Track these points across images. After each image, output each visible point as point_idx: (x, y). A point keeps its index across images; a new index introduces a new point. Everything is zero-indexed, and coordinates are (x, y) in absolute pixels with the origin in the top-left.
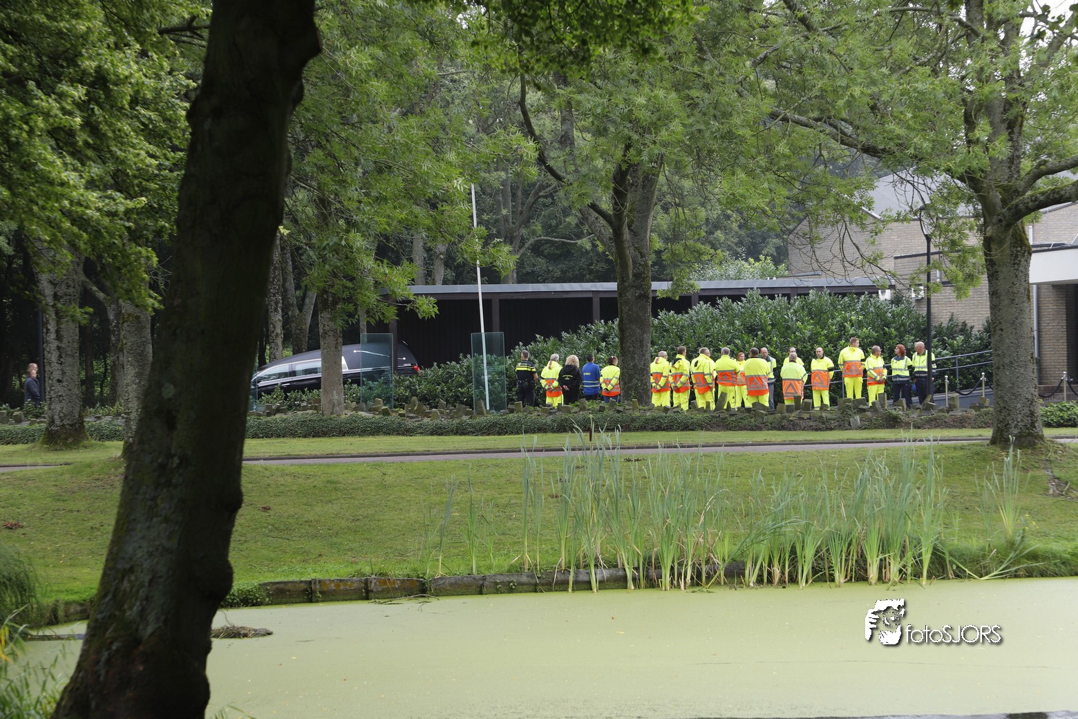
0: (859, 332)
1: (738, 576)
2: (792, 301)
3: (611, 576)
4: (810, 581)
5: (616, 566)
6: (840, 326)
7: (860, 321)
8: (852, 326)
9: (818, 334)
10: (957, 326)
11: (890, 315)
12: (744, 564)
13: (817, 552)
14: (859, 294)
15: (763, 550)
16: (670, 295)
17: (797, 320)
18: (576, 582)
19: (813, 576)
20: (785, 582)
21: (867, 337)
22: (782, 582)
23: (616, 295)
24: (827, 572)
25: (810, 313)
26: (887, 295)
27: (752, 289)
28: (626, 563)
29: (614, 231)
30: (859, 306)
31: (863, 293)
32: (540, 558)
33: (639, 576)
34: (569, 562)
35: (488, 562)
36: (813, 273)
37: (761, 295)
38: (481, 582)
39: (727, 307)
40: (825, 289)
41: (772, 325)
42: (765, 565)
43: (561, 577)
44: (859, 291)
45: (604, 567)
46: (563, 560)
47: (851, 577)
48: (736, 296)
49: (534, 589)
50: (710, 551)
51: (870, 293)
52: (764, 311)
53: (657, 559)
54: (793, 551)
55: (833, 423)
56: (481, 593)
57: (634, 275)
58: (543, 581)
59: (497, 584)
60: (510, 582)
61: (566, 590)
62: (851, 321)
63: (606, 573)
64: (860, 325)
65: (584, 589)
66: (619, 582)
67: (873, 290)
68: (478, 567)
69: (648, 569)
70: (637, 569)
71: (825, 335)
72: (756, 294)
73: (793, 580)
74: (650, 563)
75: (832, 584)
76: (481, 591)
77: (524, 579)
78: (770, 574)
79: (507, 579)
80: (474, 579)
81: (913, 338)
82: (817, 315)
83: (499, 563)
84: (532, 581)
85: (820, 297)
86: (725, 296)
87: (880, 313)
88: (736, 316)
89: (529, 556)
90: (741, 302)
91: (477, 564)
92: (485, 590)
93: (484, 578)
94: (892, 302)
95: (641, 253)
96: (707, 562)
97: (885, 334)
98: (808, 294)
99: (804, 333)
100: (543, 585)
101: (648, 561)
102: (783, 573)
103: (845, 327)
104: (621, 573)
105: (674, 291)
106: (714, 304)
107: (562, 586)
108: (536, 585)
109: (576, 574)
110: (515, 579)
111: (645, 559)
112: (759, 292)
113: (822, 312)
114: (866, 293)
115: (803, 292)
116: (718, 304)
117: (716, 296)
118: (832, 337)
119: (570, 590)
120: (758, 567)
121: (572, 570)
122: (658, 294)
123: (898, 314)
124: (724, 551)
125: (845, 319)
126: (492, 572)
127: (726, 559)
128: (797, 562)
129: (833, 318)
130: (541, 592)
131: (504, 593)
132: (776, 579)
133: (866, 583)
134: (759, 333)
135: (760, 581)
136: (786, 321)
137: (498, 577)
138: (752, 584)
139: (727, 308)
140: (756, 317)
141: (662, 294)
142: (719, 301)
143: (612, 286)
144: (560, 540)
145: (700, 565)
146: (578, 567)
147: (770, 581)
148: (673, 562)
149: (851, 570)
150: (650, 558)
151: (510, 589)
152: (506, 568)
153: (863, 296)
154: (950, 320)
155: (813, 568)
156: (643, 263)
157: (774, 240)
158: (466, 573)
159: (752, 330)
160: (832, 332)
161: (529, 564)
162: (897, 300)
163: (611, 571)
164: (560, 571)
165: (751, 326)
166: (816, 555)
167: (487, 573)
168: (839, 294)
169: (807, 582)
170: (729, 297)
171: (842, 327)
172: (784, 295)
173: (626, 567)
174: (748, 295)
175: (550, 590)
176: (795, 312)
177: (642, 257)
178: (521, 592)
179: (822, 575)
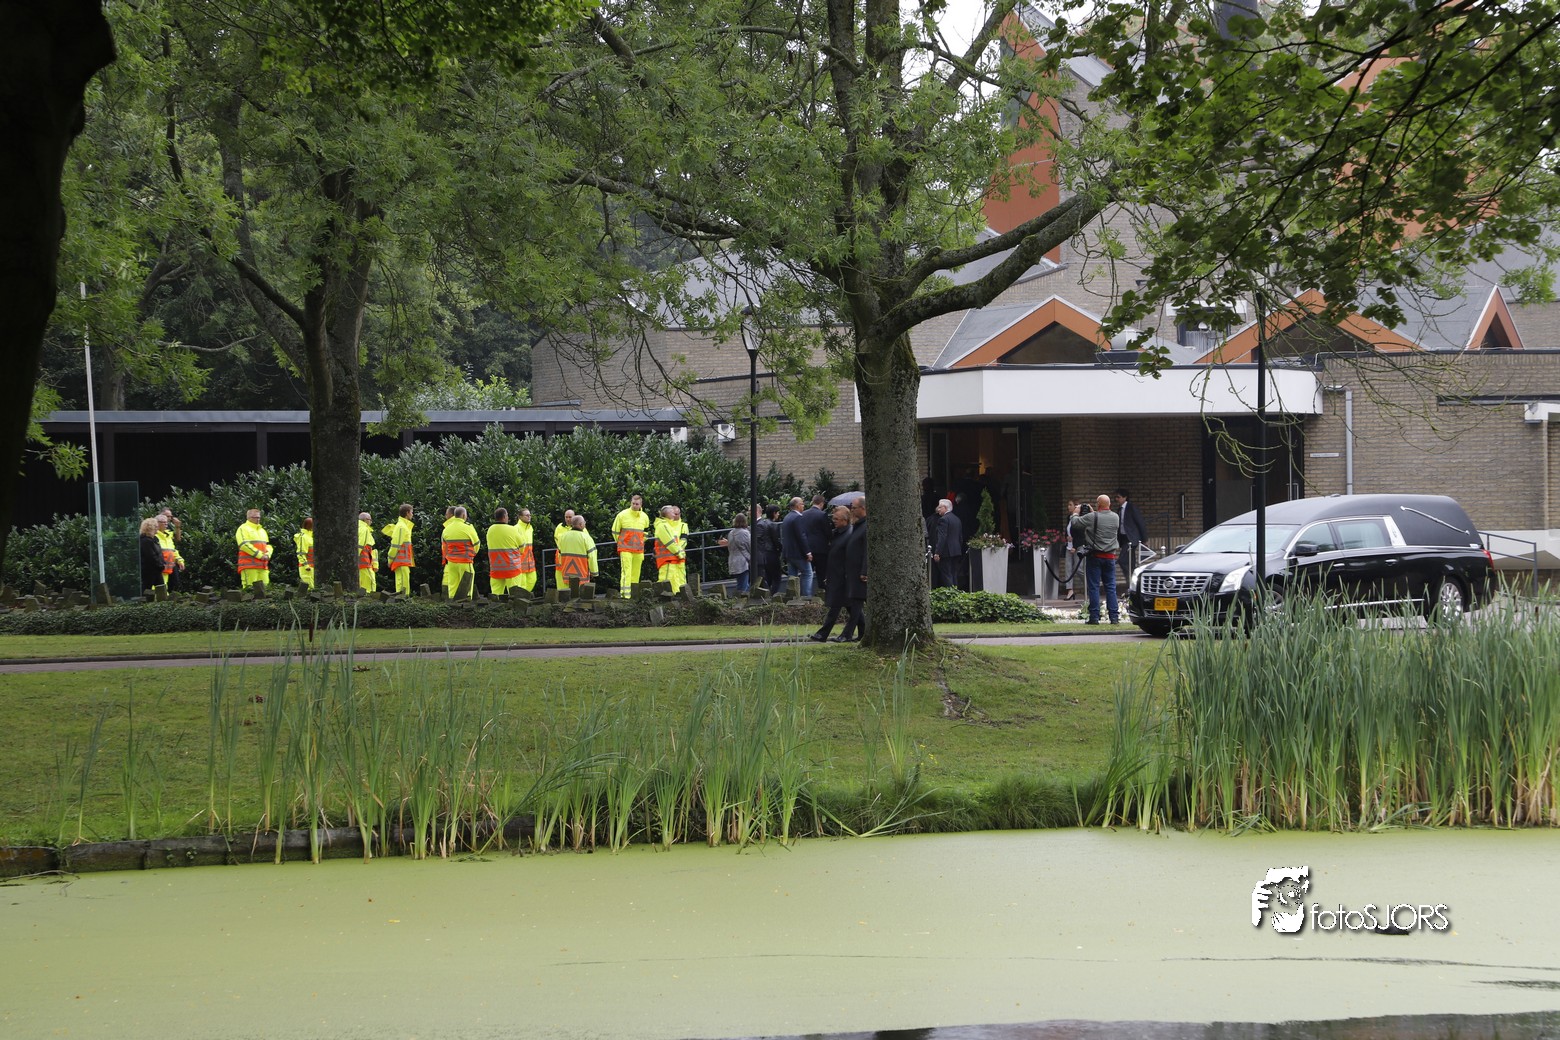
0: (647, 488)
1: (524, 837)
2: (549, 442)
3: (339, 838)
4: (626, 843)
5: (346, 824)
6: (619, 479)
7: (647, 472)
8: (636, 478)
9: (589, 488)
10: (780, 479)
11: (688, 463)
12: (533, 819)
13: (636, 800)
14: (644, 433)
15: (558, 799)
16: (385, 430)
17: (558, 470)
18: (286, 849)
19: (630, 834)
20: (590, 844)
21: (657, 495)
22: (587, 844)
23: (308, 430)
24: (648, 827)
25: (576, 460)
26: (682, 435)
27: (492, 423)
28: (361, 820)
29: (307, 335)
30: (644, 449)
31: (649, 433)
32: (233, 813)
33: (379, 838)
34: (277, 819)
35: (152, 821)
36: (567, 402)
37: (505, 433)
38: (142, 851)
39: (456, 449)
40: (596, 426)
41: (523, 475)
42: (563, 820)
43: (265, 842)
44: (644, 428)
45: (328, 826)
46: (267, 816)
47: (683, 837)
48: (469, 432)
49: (223, 859)
50: (483, 800)
51: (660, 432)
52: (510, 457)
53: (407, 812)
54: (603, 800)
55: (626, 617)
56: (142, 867)
57: (335, 400)
58: (237, 848)
59: (166, 853)
60: (187, 850)
61: (271, 860)
62: (634, 471)
63: (331, 835)
64: (647, 477)
65: (298, 859)
66: (348, 847)
67: (664, 428)
68: (139, 829)
69: (393, 828)
70: (377, 828)
71: (598, 491)
72: (498, 430)
73: (602, 841)
74: (395, 820)
75: (659, 847)
76: (141, 864)
77: (208, 845)
78: (569, 832)
79: (183, 846)
80: (132, 846)
81: (721, 496)
82: (587, 462)
83: (168, 823)
84: (221, 848)
85: (590, 437)
86: (452, 433)
87: (674, 460)
88: (471, 462)
89: (218, 809)
90: (476, 441)
91: (136, 824)
92: (148, 862)
93: (147, 845)
94: (690, 444)
95: (345, 369)
96: (479, 817)
97: (682, 490)
98: (571, 432)
99: (568, 488)
100: (236, 853)
101: (393, 817)
102: (587, 830)
103: (626, 480)
104: (353, 834)
105: (390, 425)
106: (437, 445)
107: (265, 855)
108: (226, 853)
109: (287, 837)
110: (193, 845)
111: (388, 814)
112: (502, 427)
113: (593, 458)
114: (654, 431)
115: (564, 429)
116: (442, 445)
117: (439, 433)
118: (609, 494)
119: (278, 860)
120: (552, 822)
121: (280, 832)
122: (368, 429)
123: (700, 462)
124: (503, 802)
125: (626, 469)
126: (160, 835)
127: (506, 812)
128: (607, 814)
129: (609, 467)
130: (234, 863)
131: (177, 866)
132: (579, 838)
133: (703, 844)
134: (505, 487)
135: (554, 843)
136: (543, 470)
137: (170, 843)
138: (543, 848)
139: (456, 451)
140: (499, 463)
141: (374, 430)
142: (443, 441)
143: (304, 416)
144: (263, 787)
145: (469, 821)
146: (289, 826)
147: (569, 844)
148: (431, 817)
149: (683, 826)
150: (396, 812)
151: (186, 859)
152: (182, 830)
153: (648, 436)
154: (771, 472)
155: (629, 823)
156: (348, 383)
157: (502, 354)
158: (118, 837)
159: (493, 483)
160: (609, 486)
161: (217, 823)
162: (696, 443)
163: (338, 831)
164: (262, 833)
165: (492, 477)
166: (633, 805)
167: (152, 837)
168: (617, 432)
169: (621, 845)
170: (459, 434)
171: (622, 480)
172: (537, 433)
173: (362, 825)
174: (485, 432)
175: (247, 861)
176: (555, 458)
177: (347, 374)
178: (203, 864)
179: (643, 834)
